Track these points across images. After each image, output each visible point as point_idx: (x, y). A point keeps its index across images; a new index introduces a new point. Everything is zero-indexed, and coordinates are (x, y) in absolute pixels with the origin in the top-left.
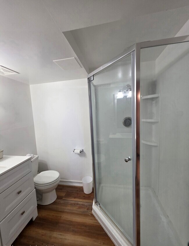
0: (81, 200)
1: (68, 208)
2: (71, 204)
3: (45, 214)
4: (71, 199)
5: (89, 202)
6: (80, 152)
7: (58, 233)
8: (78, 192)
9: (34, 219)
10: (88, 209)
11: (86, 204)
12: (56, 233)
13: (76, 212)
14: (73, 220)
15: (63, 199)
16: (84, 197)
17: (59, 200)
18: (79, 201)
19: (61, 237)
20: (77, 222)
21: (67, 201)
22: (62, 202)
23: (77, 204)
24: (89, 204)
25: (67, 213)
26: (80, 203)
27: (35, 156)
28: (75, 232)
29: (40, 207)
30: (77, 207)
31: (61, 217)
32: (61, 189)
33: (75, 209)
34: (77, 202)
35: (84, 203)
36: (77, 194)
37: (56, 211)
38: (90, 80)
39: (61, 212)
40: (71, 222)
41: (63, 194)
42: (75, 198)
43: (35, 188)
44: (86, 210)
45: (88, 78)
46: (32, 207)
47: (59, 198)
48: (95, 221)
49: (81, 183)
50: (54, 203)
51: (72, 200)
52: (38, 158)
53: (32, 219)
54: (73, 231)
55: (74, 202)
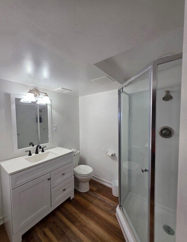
0: (108, 199)
1: (96, 201)
2: (99, 199)
3: (79, 198)
4: (100, 195)
5: (115, 204)
6: (112, 156)
7: (84, 217)
8: (107, 192)
9: (71, 199)
10: (112, 210)
11: (112, 205)
12: (83, 216)
13: (102, 207)
14: (98, 213)
15: (94, 192)
16: (111, 198)
17: (90, 192)
18: (107, 200)
19: (86, 221)
20: (101, 216)
21: (96, 196)
22: (93, 194)
23: (104, 201)
24: (115, 206)
25: (95, 205)
26: (107, 201)
27: (77, 151)
28: (97, 223)
29: (76, 192)
30: (104, 204)
31: (89, 206)
32: (94, 184)
33: (101, 204)
34: (104, 200)
35: (110, 203)
36: (106, 193)
37: (86, 200)
38: (120, 92)
39: (90, 202)
40: (96, 213)
41: (95, 189)
42: (104, 195)
43: (74, 175)
44: (110, 209)
45: (119, 91)
46: (71, 188)
47: (91, 190)
48: (117, 223)
49: (111, 184)
50: (86, 193)
51: (101, 197)
52: (79, 153)
53: (70, 198)
54: (96, 221)
55: (102, 199)
